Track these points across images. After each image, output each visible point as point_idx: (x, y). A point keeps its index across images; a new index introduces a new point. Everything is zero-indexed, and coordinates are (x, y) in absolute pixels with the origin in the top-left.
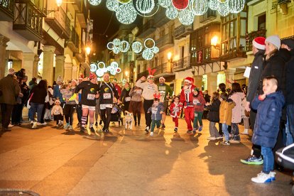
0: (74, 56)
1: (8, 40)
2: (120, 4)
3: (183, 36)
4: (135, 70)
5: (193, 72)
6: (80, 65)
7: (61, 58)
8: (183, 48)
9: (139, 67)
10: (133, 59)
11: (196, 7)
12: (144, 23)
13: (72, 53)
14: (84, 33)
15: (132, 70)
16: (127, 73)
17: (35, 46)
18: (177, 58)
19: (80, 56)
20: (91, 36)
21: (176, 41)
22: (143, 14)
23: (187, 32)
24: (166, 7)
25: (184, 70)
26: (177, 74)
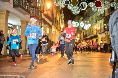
0: (56, 28)
1: (28, 22)
2: (73, 7)
3: (101, 19)
4: (82, 34)
5: (106, 34)
6: (59, 33)
7: (51, 29)
8: (101, 24)
9: (83, 33)
10: (81, 30)
11: (105, 6)
12: (85, 15)
13: (55, 28)
14: (60, 20)
15: (81, 34)
16: (79, 35)
17: (40, 24)
18: (99, 28)
19: (59, 29)
20: (63, 21)
21: (98, 21)
22: (83, 10)
23: (102, 17)
24: (92, 7)
25: (102, 33)
26: (99, 35)
